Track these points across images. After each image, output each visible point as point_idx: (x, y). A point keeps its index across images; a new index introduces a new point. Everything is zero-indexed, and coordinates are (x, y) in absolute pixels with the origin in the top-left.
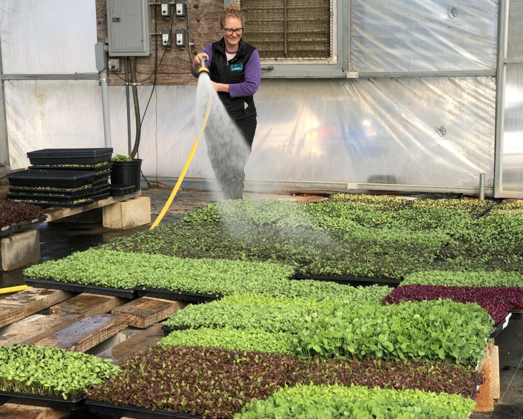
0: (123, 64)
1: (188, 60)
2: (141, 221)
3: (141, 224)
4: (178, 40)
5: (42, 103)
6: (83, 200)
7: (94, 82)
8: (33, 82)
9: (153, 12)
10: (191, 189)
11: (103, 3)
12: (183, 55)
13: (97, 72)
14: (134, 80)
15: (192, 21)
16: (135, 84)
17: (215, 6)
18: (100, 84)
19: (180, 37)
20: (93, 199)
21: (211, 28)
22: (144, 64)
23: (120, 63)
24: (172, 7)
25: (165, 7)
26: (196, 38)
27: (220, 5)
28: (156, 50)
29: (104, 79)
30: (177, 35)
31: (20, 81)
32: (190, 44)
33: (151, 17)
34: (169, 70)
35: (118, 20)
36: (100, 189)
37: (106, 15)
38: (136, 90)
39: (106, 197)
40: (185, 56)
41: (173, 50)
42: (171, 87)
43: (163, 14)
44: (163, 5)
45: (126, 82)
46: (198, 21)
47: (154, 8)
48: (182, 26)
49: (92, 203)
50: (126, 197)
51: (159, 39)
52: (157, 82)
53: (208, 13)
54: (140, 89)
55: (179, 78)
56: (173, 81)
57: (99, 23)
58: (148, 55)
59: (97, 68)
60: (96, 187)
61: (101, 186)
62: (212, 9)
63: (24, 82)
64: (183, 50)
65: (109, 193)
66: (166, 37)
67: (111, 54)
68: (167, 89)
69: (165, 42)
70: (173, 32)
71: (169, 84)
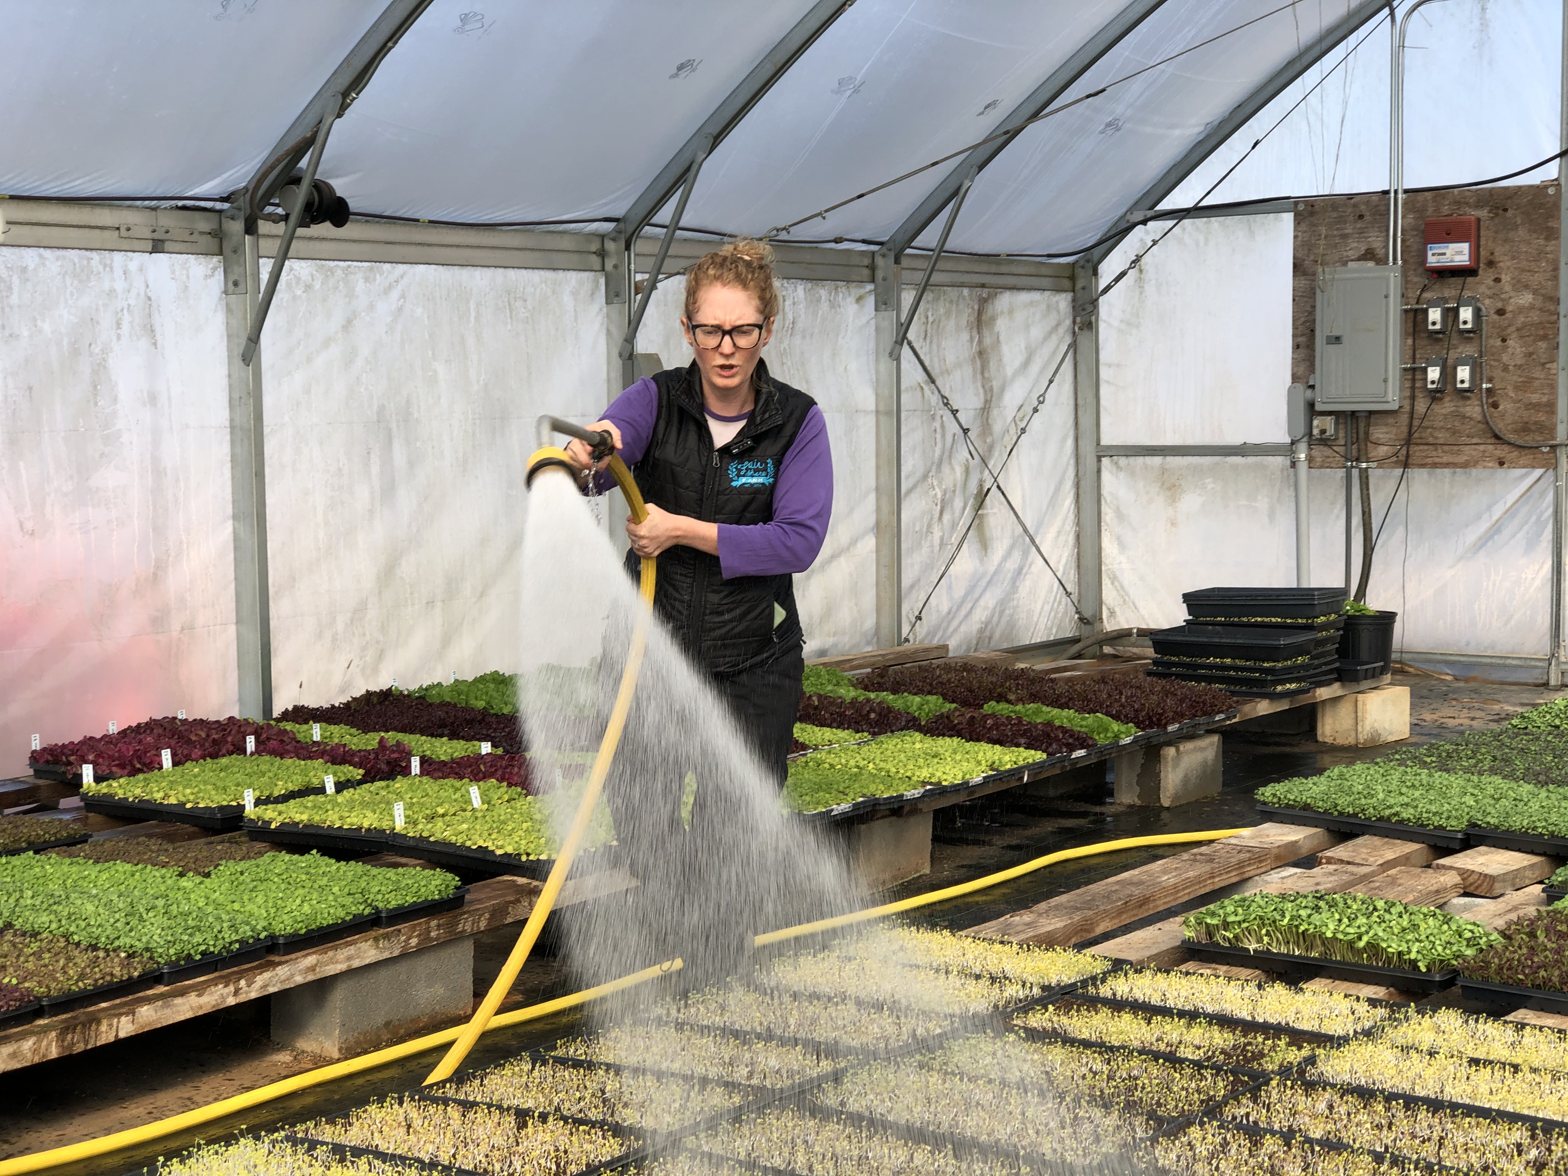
0: (1341, 426)
1: (1479, 418)
2: (1391, 733)
3: (1392, 738)
4: (1459, 378)
5: (1174, 501)
6: (1293, 686)
7: (1279, 461)
8: (1157, 460)
9: (1410, 325)
10: (1474, 679)
11: (1308, 308)
12: (1468, 409)
13: (1288, 440)
14: (1363, 458)
15: (1491, 341)
16: (1364, 465)
17: (1541, 310)
18: (1293, 465)
19: (1463, 373)
20: (1311, 683)
21: (1531, 354)
22: (1387, 425)
23: (1337, 423)
24: (1451, 314)
25: (1435, 315)
26: (1497, 373)
27: (1552, 308)
28: (1413, 398)
29: (1303, 456)
30: (1459, 369)
31: (1132, 459)
32: (1484, 386)
33: (1405, 334)
34: (1436, 438)
35: (1338, 339)
36: (1320, 666)
37: (1313, 331)
38: (1367, 478)
39: (1328, 683)
40: (1473, 410)
41: (1447, 399)
42: (1438, 471)
43: (1430, 327)
44: (1431, 311)
45: (1347, 460)
46: (1504, 340)
47: (1411, 315)
48: (1469, 350)
49: (1307, 691)
50: (1365, 684)
51: (1419, 376)
52: (1410, 461)
53: (1524, 326)
54: (1375, 475)
55: (1458, 453)
56: (1445, 459)
57: (1296, 347)
58: (1396, 407)
59: (1290, 433)
60: (1316, 662)
61: (1323, 660)
62: (1535, 317)
63: (1140, 460)
64: (1468, 398)
65: (1335, 676)
66: (1434, 373)
67: (1319, 407)
68: (1430, 474)
69: (1433, 382)
70: (1450, 362)
71: (1435, 465)
